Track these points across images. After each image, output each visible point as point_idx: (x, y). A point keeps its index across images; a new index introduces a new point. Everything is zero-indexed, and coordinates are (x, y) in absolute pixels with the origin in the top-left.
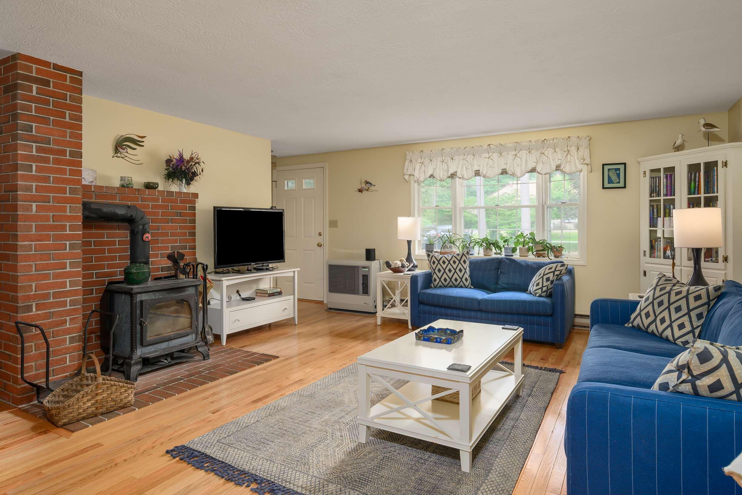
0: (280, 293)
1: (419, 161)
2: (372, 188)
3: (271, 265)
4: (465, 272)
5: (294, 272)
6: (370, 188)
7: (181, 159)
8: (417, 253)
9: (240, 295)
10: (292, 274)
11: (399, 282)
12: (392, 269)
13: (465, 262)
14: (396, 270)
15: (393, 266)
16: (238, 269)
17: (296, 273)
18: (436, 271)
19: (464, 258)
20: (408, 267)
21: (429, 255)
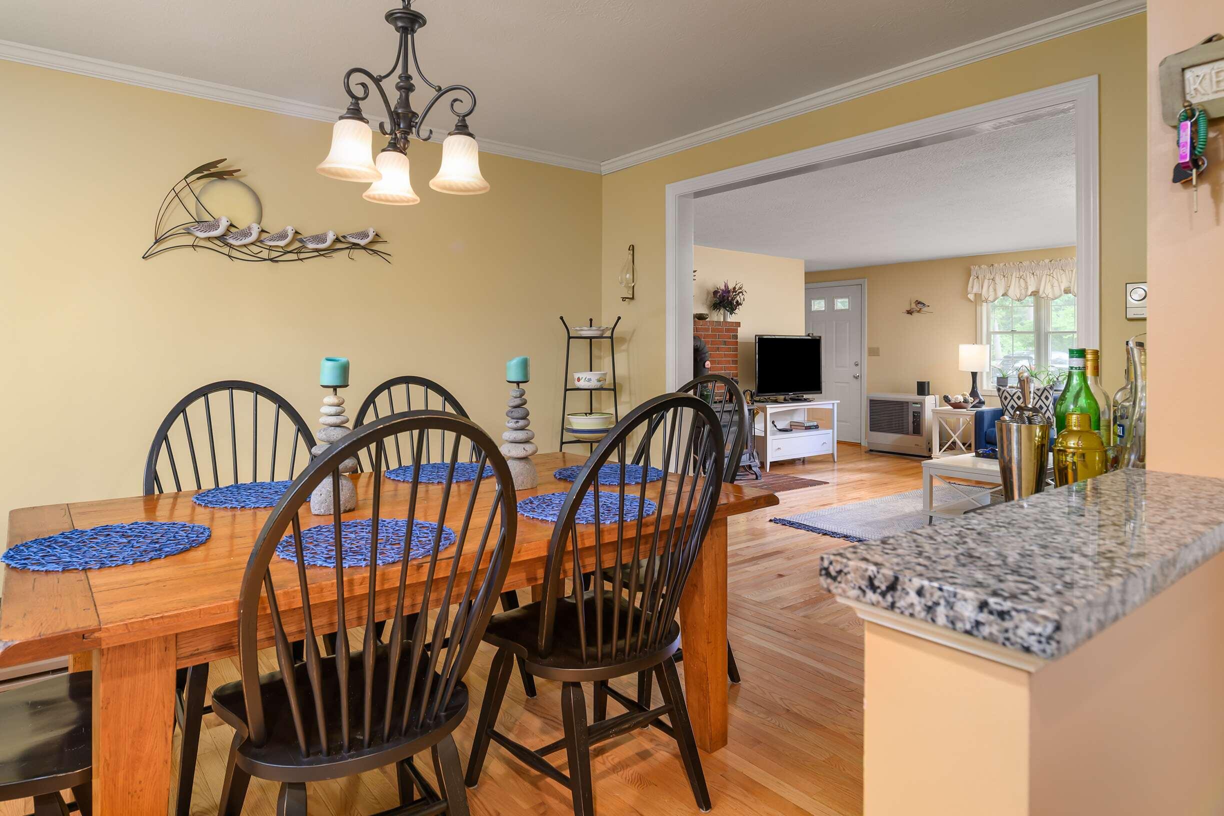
0: (816, 427)
1: (988, 276)
2: (925, 309)
3: (805, 396)
4: (1048, 409)
5: (833, 404)
6: (923, 310)
7: (727, 291)
8: (985, 387)
9: (776, 426)
10: (831, 407)
11: (961, 419)
12: (952, 405)
13: (1047, 398)
14: (957, 406)
15: (953, 401)
16: (775, 399)
17: (836, 405)
18: (1009, 407)
19: (1046, 393)
20: (972, 403)
21: (999, 390)
